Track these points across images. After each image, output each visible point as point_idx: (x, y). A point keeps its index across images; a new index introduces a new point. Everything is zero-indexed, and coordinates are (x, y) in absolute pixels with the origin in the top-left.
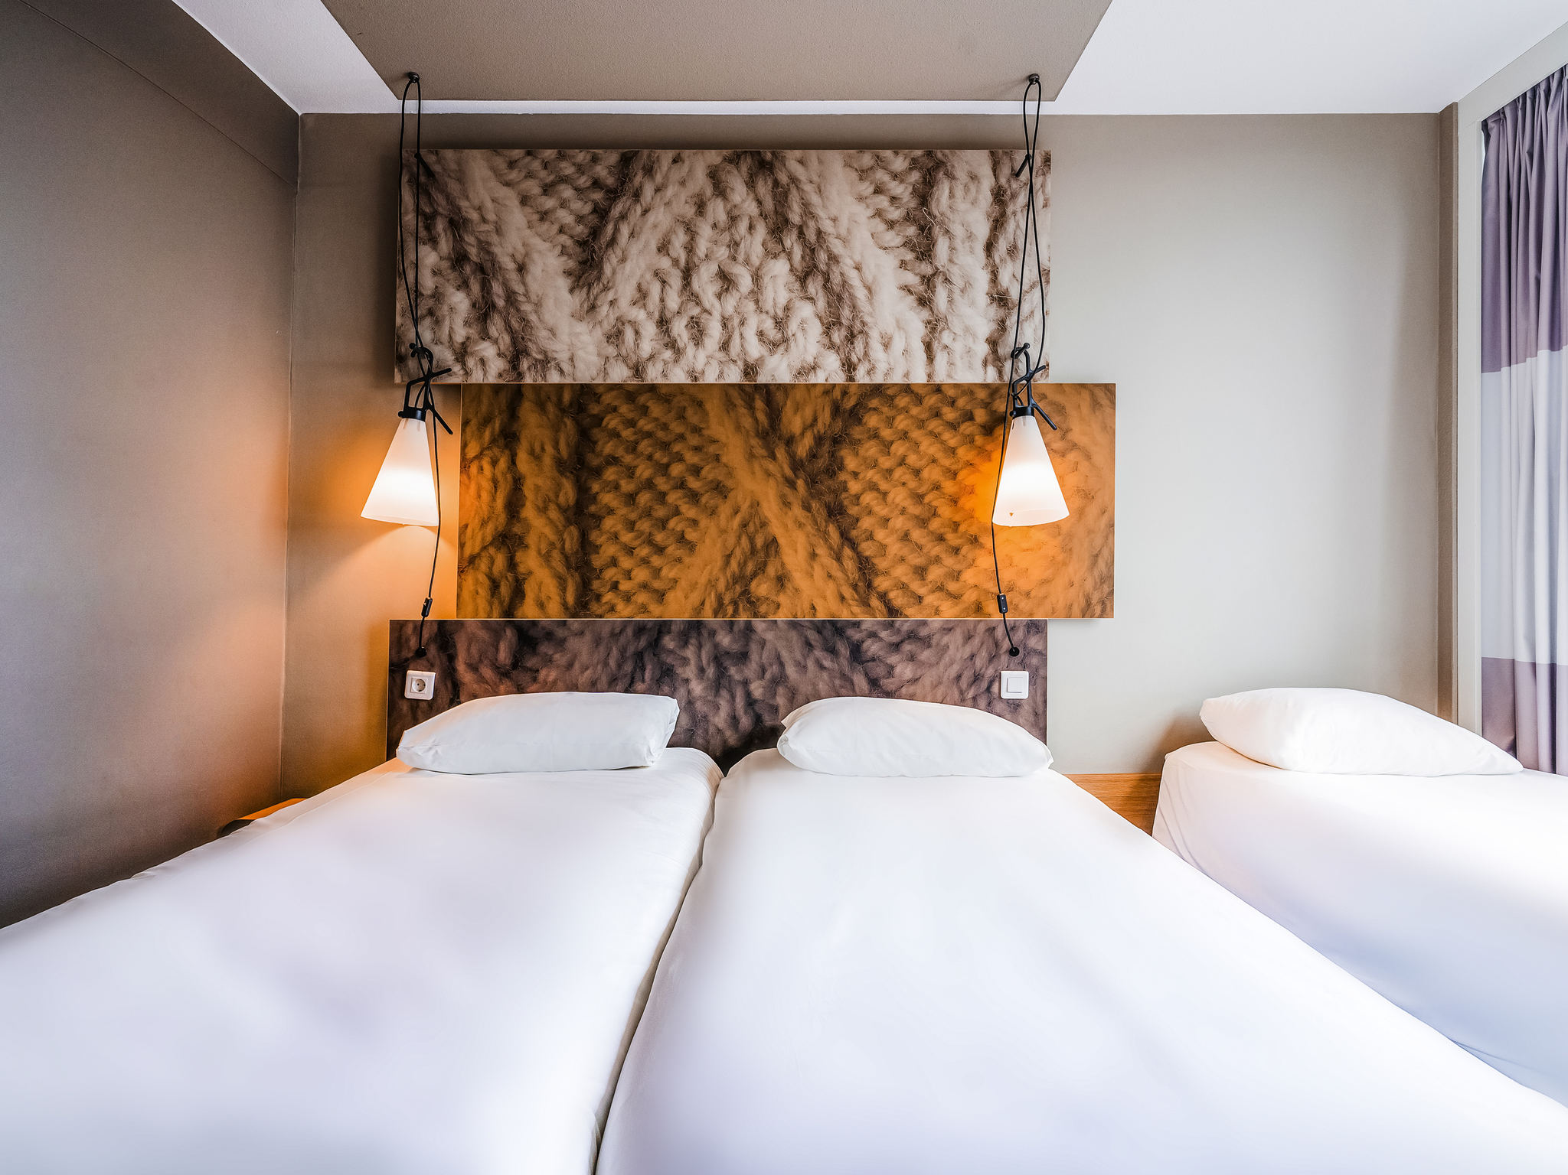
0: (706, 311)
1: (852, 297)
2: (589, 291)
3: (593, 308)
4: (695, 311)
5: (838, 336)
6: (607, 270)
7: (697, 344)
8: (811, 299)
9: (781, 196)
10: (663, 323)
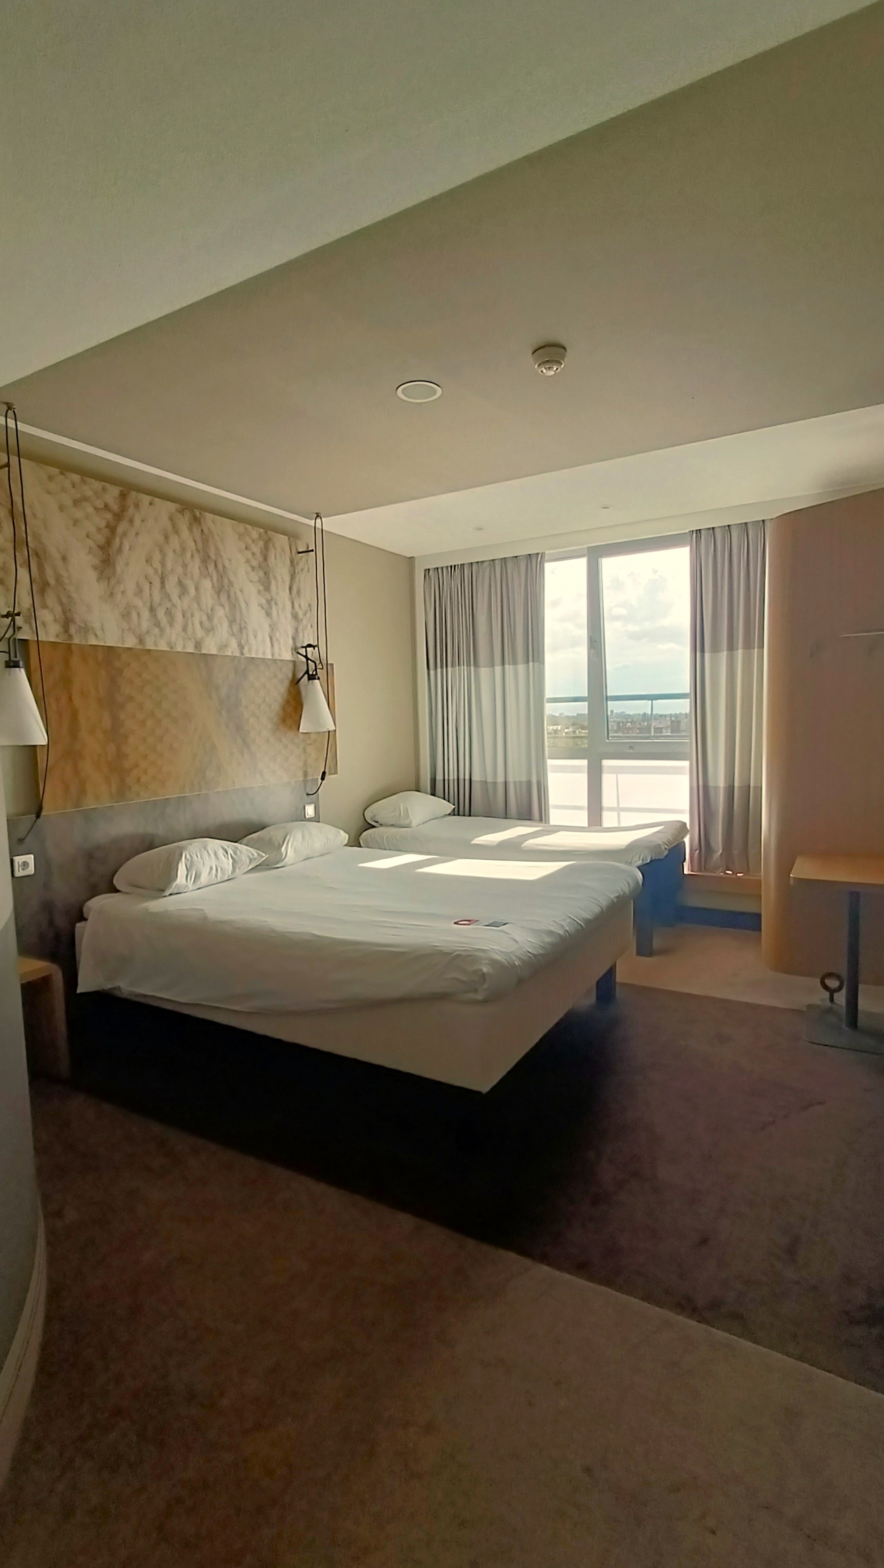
0: (174, 605)
1: (240, 607)
2: (109, 582)
3: (112, 594)
4: (169, 605)
5: (236, 628)
6: (119, 569)
7: (171, 626)
8: (223, 606)
9: (205, 542)
10: (152, 609)
